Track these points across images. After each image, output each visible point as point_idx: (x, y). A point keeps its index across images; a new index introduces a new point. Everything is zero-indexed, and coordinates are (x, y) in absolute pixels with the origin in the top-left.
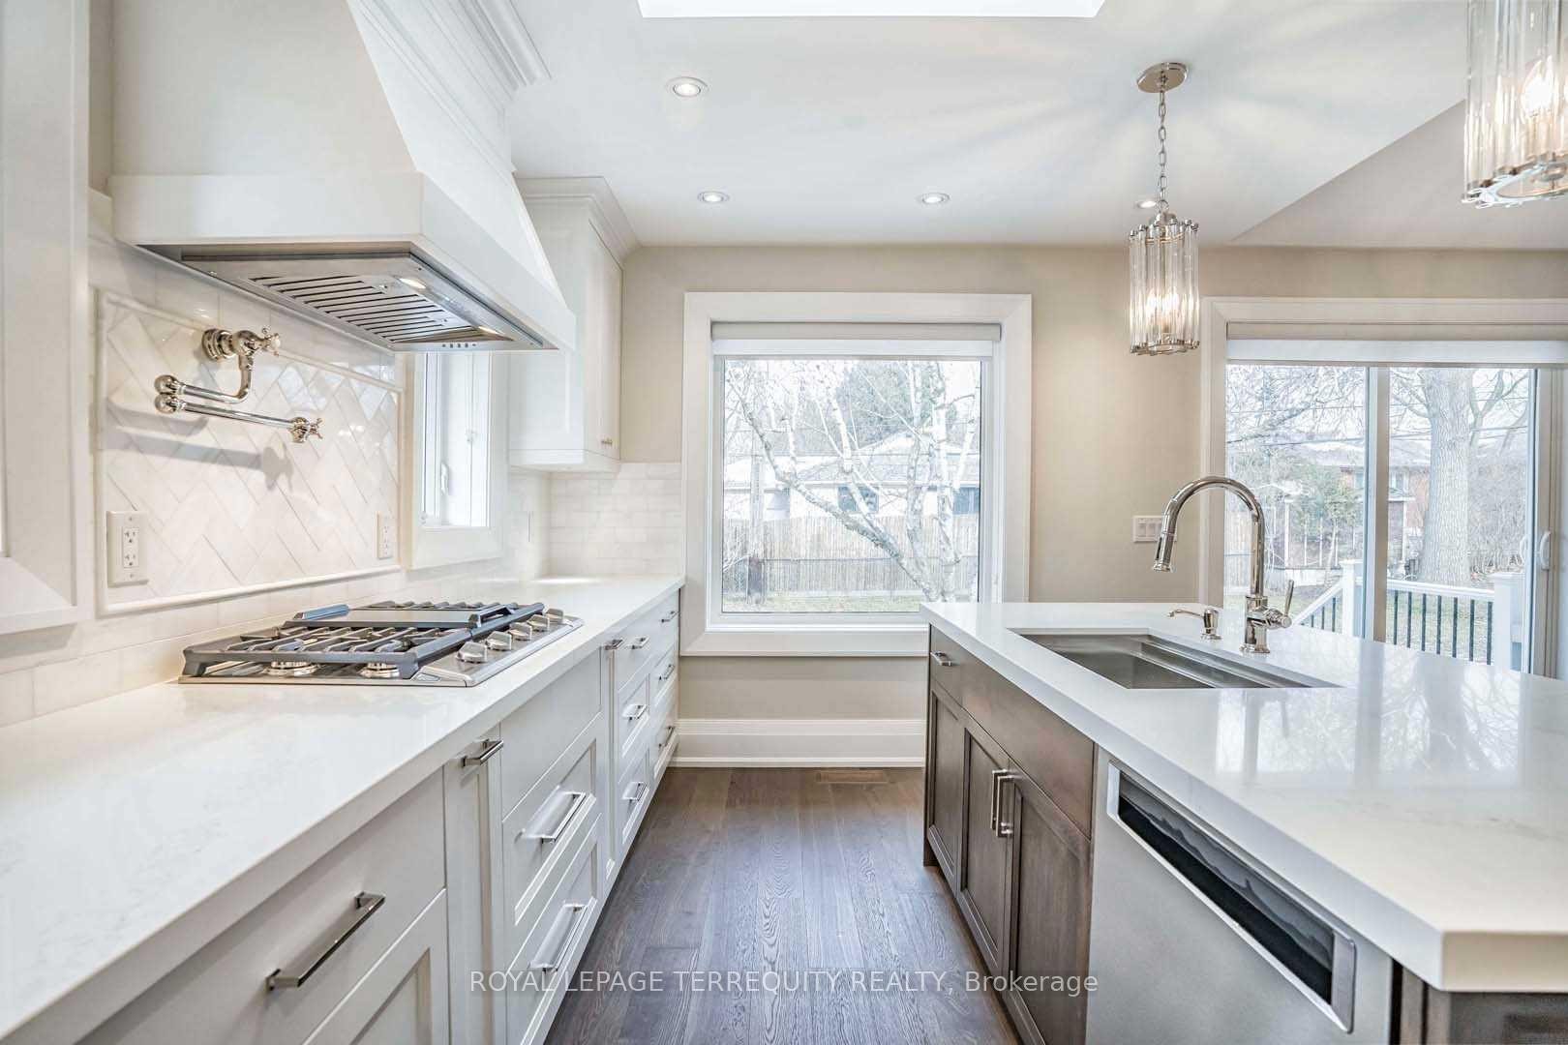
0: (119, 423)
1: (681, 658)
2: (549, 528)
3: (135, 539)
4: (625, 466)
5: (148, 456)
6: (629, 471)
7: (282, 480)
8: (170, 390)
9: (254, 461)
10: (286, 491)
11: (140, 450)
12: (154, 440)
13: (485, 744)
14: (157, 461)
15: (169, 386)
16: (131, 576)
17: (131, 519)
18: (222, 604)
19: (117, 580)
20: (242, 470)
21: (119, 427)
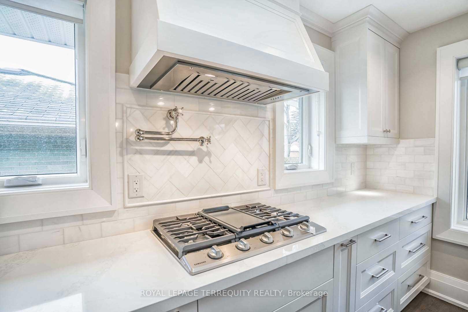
0: (132, 146)
1: (433, 239)
2: (365, 168)
3: (138, 183)
4: (401, 141)
5: (145, 156)
6: (404, 144)
7: (206, 159)
8: (139, 134)
9: (192, 153)
10: (209, 163)
11: (141, 154)
12: (146, 150)
13: (351, 241)
14: (148, 157)
15: (138, 133)
16: (137, 195)
17: (136, 176)
18: (177, 204)
19: (131, 196)
20: (187, 157)
21: (132, 147)
